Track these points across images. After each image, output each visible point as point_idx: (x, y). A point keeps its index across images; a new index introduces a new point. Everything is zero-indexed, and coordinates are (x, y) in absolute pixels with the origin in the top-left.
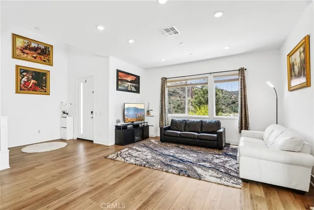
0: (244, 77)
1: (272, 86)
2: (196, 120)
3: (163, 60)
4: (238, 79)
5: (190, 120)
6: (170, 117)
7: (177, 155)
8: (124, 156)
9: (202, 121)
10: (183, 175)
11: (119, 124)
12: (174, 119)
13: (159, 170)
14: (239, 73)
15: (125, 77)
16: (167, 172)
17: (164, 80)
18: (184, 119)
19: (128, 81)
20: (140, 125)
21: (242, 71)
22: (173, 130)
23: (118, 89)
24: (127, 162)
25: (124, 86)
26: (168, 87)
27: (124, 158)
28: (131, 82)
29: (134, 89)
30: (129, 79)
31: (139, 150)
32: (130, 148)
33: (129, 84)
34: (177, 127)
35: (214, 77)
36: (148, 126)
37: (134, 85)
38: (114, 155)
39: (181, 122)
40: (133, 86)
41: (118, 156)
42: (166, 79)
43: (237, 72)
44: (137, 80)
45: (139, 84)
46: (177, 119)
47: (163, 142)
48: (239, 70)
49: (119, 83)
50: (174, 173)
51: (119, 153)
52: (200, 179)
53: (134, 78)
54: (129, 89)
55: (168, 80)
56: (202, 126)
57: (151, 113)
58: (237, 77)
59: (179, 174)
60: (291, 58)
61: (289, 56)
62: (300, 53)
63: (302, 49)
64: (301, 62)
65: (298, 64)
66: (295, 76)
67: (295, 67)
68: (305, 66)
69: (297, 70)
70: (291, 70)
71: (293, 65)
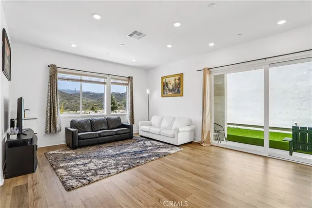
0: (132, 84)
1: (148, 93)
2: (101, 118)
4: (128, 84)
5: (95, 118)
9: (107, 119)
10: (163, 157)
12: (75, 119)
13: (147, 163)
14: (129, 80)
16: (153, 160)
22: (80, 132)
35: (111, 78)
43: (127, 79)
48: (129, 78)
50: (157, 159)
52: (170, 154)
55: (58, 69)
56: (108, 123)
58: (127, 83)
59: (160, 157)
60: (164, 80)
61: (163, 78)
62: (175, 79)
63: (177, 78)
64: (175, 84)
65: (172, 84)
66: (169, 89)
67: (169, 85)
68: (180, 87)
69: (170, 87)
70: (164, 86)
71: (167, 84)
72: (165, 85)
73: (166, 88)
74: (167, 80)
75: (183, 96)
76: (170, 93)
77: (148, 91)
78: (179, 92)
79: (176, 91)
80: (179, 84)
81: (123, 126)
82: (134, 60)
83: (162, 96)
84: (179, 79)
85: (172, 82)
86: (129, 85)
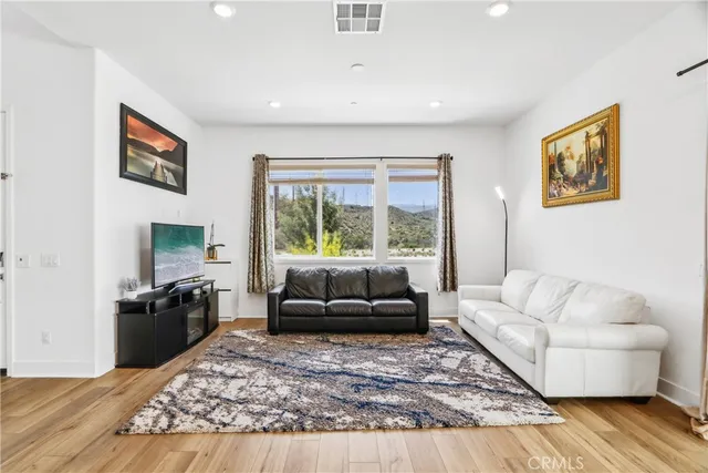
0: (450, 174)
1: (502, 196)
2: (354, 268)
3: (275, 105)
4: (437, 178)
5: (340, 268)
6: (281, 262)
7: (353, 367)
8: (199, 407)
9: (368, 271)
10: (432, 426)
11: (132, 296)
12: (294, 267)
13: (354, 429)
14: (440, 165)
15: (147, 137)
16: (381, 428)
17: (261, 163)
18: (322, 267)
19: (154, 152)
20: (197, 292)
21: (445, 161)
22: (297, 298)
23: (123, 173)
24: (229, 429)
25: (145, 167)
26: (276, 182)
27: (204, 415)
28: (163, 155)
29: (171, 181)
30: (160, 144)
31: (230, 372)
32: (193, 372)
33: (159, 161)
34: (308, 290)
35: (388, 167)
36: (215, 293)
37: (172, 166)
38: (150, 413)
39: (316, 275)
40: (168, 170)
41: (173, 416)
42: (267, 159)
43: (435, 162)
44: (179, 153)
45: (184, 165)
46: (303, 269)
47: (277, 334)
48: (440, 158)
49: (130, 153)
50: (404, 429)
51: (165, 399)
52: (476, 426)
53: (172, 146)
54: (159, 178)
55: (271, 163)
56: (370, 282)
57: (221, 254)
58: (435, 172)
59: (419, 426)
60: (551, 146)
61: (547, 141)
62: (588, 137)
63: (594, 129)
64: (589, 153)
65: (577, 159)
66: (566, 178)
67: (566, 161)
68: (605, 163)
69: (572, 167)
70: (551, 168)
71: (560, 158)
72: (554, 165)
73: (558, 174)
74: (561, 145)
75: (616, 196)
76: (572, 192)
77: (500, 193)
78: (602, 183)
79: (592, 182)
80: (603, 151)
81: (409, 294)
82: (435, 105)
83: (546, 206)
84: (602, 133)
85: (576, 149)
86: (441, 179)
